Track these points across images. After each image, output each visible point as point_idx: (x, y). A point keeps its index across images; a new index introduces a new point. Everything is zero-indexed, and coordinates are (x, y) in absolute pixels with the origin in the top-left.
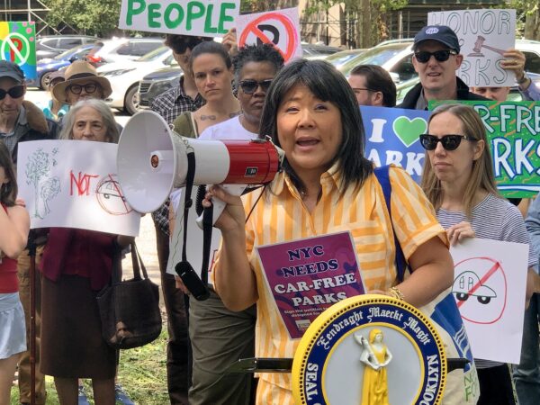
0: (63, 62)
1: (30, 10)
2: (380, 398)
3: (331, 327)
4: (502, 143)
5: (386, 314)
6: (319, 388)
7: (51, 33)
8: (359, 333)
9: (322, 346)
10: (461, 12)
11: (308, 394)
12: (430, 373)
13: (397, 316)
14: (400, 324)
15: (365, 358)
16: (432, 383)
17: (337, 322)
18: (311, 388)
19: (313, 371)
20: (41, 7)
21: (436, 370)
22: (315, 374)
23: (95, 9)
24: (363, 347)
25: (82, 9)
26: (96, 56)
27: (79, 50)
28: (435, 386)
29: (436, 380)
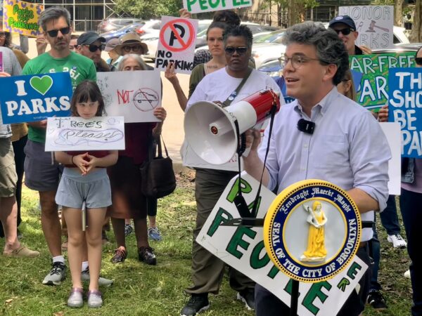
0: (122, 33)
1: (105, 4)
2: (319, 246)
3: (288, 200)
4: (381, 79)
5: (322, 192)
6: (281, 238)
7: (116, 16)
8: (306, 204)
9: (283, 212)
10: (361, 7)
11: (274, 242)
12: (351, 231)
13: (330, 193)
14: (331, 199)
15: (310, 220)
16: (352, 237)
17: (292, 196)
18: (275, 238)
19: (277, 228)
20: (111, 2)
21: (355, 228)
22: (279, 230)
23: (141, 4)
24: (308, 213)
25: (133, 4)
26: (141, 29)
27: (132, 26)
28: (354, 239)
29: (355, 235)
